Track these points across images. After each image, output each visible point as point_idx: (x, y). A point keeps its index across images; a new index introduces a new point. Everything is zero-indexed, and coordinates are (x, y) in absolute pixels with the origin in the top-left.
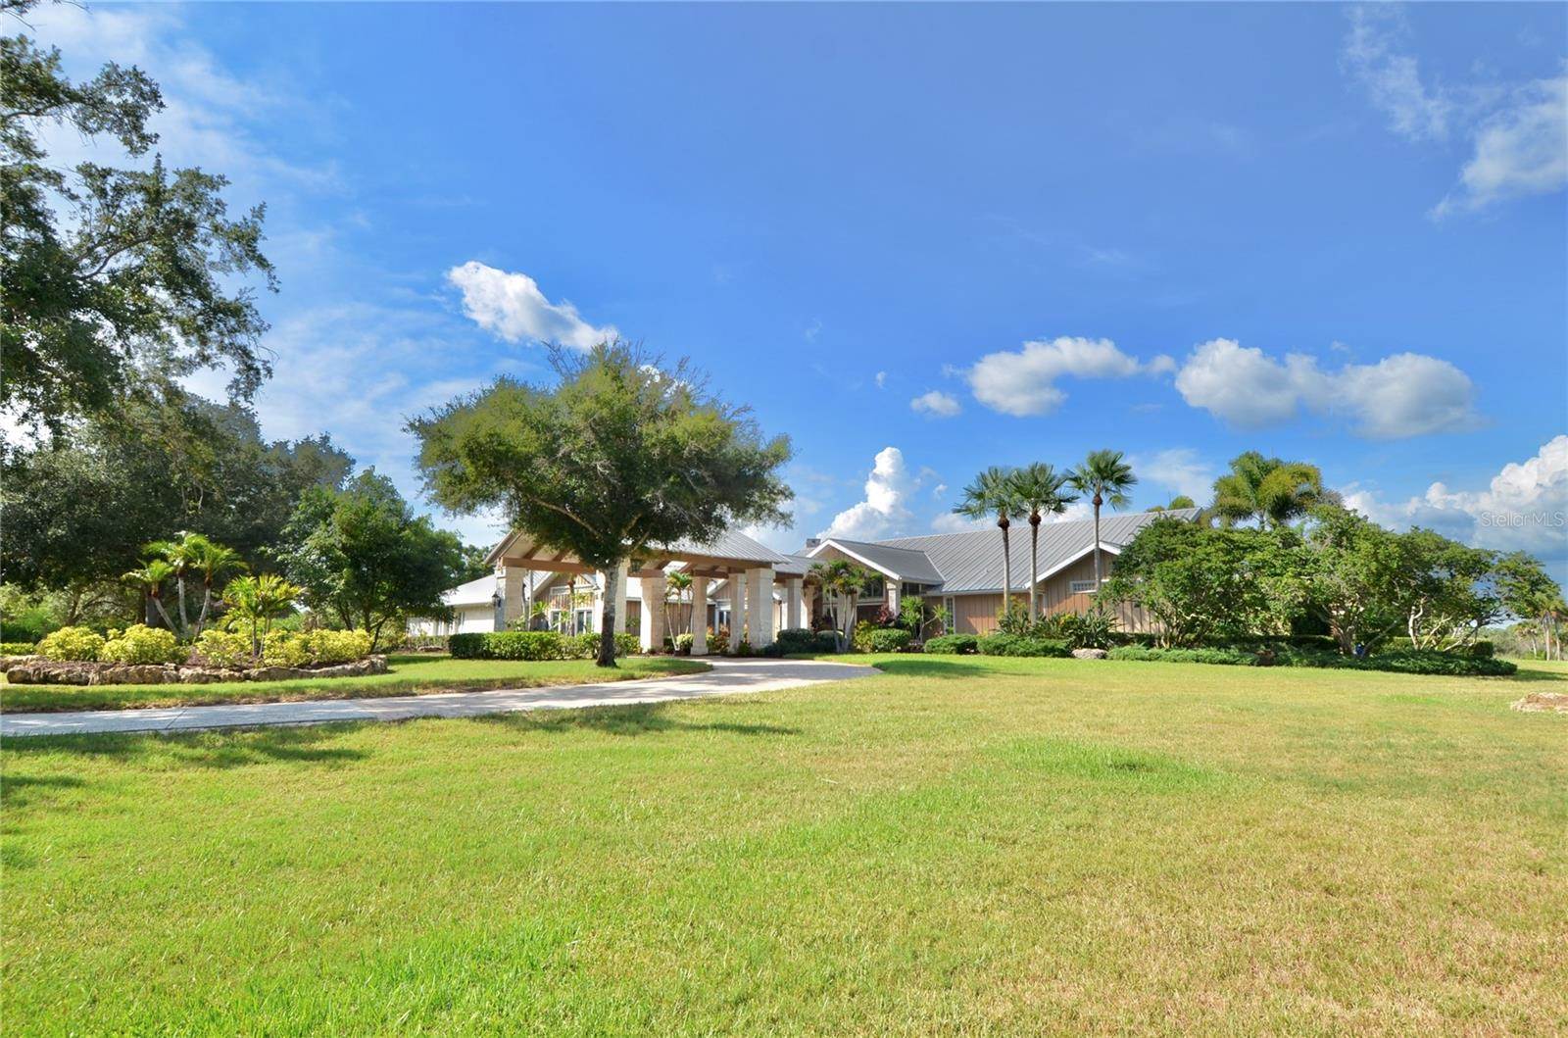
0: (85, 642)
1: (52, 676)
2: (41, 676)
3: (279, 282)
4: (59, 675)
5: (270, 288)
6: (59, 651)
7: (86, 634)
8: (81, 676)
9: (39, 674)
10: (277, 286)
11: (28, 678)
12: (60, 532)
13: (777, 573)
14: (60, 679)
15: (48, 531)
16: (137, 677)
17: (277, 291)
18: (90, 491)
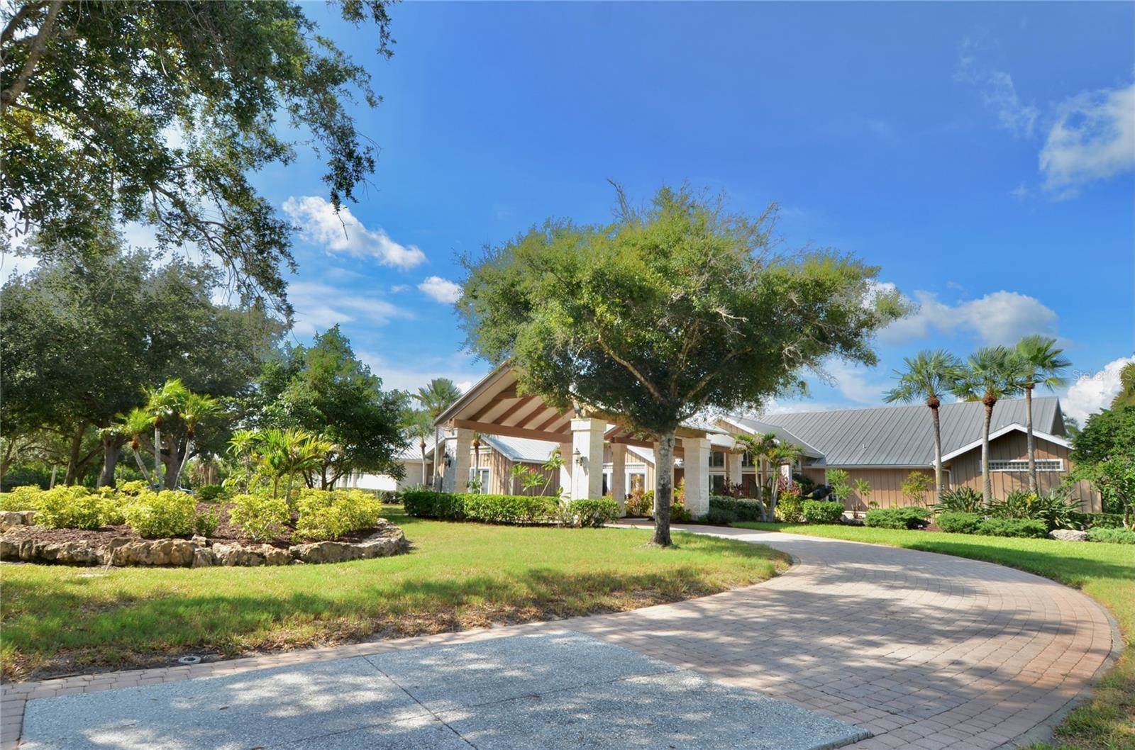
0: (82, 504)
1: (48, 552)
2: (33, 551)
3: (394, 42)
4: (56, 551)
5: (380, 51)
6: (50, 517)
7: (82, 494)
8: (87, 552)
9: (30, 548)
10: (389, 46)
11: (13, 553)
12: (29, 374)
13: (713, 446)
14: (59, 556)
15: (16, 373)
16: (162, 555)
17: (390, 54)
18: (59, 335)
